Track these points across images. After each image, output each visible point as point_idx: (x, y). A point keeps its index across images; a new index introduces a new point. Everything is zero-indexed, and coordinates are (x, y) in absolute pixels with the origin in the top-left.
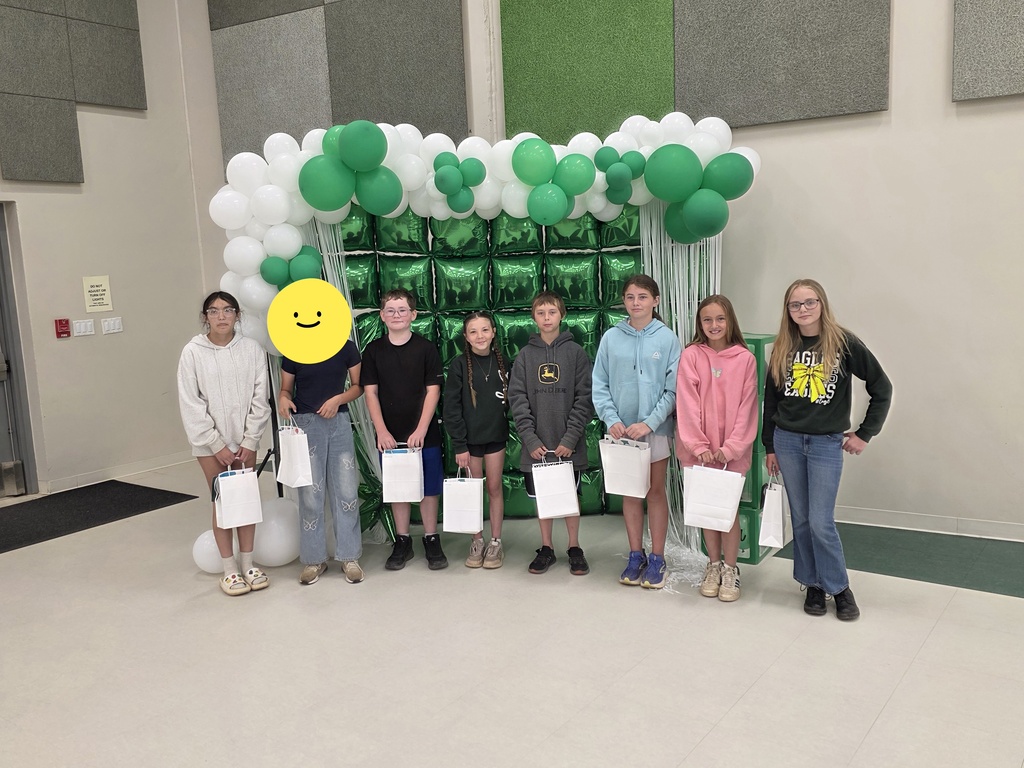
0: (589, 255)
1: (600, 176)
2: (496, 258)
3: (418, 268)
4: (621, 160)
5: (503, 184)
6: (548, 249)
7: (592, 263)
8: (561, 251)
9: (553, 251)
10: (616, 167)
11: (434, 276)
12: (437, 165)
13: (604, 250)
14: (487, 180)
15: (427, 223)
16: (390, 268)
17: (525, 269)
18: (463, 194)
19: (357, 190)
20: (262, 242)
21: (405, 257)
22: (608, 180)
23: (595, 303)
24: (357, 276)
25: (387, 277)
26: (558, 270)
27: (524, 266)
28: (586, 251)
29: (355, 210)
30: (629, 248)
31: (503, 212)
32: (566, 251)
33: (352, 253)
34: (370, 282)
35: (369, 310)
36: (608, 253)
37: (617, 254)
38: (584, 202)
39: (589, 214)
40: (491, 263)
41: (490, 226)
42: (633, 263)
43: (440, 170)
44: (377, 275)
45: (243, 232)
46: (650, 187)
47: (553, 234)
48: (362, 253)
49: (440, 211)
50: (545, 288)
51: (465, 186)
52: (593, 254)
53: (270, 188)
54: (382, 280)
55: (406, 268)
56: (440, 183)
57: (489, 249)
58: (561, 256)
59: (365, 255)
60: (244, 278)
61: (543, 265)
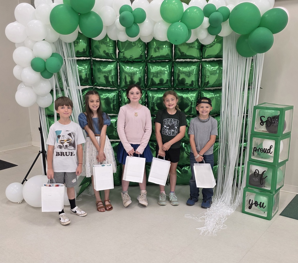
0: (196, 62)
1: (206, 19)
2: (150, 63)
3: (111, 67)
4: (217, 11)
5: (155, 23)
6: (175, 59)
7: (197, 66)
8: (181, 60)
9: (177, 60)
10: (214, 15)
11: (119, 71)
12: (121, 12)
13: (203, 60)
14: (147, 21)
15: (116, 44)
16: (98, 66)
17: (163, 69)
18: (134, 27)
19: (80, 23)
20: (32, 50)
21: (105, 61)
22: (210, 22)
23: (197, 87)
24: (82, 70)
25: (97, 71)
26: (179, 70)
27: (163, 67)
28: (194, 60)
29: (80, 36)
30: (215, 59)
31: (154, 39)
32: (184, 60)
33: (80, 58)
34: (88, 73)
35: (87, 87)
36: (205, 61)
37: (210, 62)
38: (196, 34)
39: (197, 40)
40: (147, 65)
41: (147, 46)
42: (217, 67)
43: (123, 13)
44: (91, 70)
45: (23, 44)
46: (232, 26)
47: (178, 52)
48: (85, 58)
49: (123, 37)
50: (172, 78)
51: (135, 23)
52: (197, 62)
53: (36, 22)
54: (94, 72)
55: (106, 66)
56: (123, 20)
57: (146, 58)
58: (182, 62)
59: (86, 60)
60: (23, 68)
61: (172, 67)
